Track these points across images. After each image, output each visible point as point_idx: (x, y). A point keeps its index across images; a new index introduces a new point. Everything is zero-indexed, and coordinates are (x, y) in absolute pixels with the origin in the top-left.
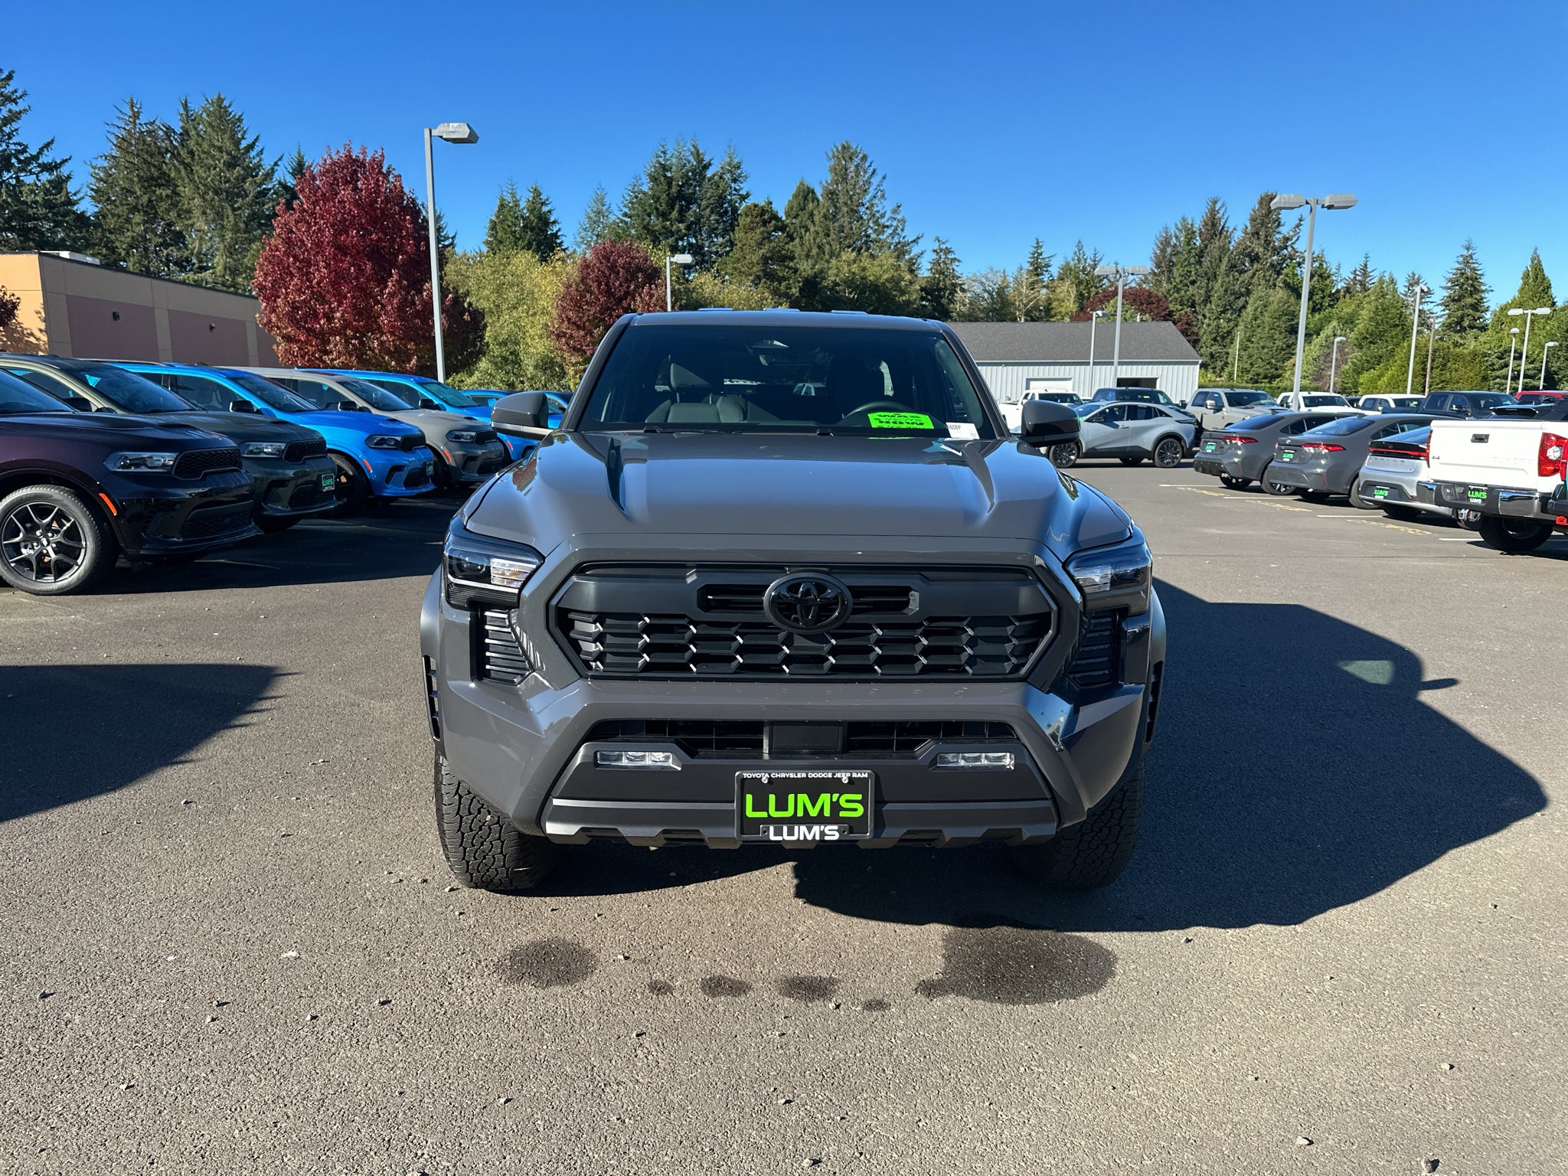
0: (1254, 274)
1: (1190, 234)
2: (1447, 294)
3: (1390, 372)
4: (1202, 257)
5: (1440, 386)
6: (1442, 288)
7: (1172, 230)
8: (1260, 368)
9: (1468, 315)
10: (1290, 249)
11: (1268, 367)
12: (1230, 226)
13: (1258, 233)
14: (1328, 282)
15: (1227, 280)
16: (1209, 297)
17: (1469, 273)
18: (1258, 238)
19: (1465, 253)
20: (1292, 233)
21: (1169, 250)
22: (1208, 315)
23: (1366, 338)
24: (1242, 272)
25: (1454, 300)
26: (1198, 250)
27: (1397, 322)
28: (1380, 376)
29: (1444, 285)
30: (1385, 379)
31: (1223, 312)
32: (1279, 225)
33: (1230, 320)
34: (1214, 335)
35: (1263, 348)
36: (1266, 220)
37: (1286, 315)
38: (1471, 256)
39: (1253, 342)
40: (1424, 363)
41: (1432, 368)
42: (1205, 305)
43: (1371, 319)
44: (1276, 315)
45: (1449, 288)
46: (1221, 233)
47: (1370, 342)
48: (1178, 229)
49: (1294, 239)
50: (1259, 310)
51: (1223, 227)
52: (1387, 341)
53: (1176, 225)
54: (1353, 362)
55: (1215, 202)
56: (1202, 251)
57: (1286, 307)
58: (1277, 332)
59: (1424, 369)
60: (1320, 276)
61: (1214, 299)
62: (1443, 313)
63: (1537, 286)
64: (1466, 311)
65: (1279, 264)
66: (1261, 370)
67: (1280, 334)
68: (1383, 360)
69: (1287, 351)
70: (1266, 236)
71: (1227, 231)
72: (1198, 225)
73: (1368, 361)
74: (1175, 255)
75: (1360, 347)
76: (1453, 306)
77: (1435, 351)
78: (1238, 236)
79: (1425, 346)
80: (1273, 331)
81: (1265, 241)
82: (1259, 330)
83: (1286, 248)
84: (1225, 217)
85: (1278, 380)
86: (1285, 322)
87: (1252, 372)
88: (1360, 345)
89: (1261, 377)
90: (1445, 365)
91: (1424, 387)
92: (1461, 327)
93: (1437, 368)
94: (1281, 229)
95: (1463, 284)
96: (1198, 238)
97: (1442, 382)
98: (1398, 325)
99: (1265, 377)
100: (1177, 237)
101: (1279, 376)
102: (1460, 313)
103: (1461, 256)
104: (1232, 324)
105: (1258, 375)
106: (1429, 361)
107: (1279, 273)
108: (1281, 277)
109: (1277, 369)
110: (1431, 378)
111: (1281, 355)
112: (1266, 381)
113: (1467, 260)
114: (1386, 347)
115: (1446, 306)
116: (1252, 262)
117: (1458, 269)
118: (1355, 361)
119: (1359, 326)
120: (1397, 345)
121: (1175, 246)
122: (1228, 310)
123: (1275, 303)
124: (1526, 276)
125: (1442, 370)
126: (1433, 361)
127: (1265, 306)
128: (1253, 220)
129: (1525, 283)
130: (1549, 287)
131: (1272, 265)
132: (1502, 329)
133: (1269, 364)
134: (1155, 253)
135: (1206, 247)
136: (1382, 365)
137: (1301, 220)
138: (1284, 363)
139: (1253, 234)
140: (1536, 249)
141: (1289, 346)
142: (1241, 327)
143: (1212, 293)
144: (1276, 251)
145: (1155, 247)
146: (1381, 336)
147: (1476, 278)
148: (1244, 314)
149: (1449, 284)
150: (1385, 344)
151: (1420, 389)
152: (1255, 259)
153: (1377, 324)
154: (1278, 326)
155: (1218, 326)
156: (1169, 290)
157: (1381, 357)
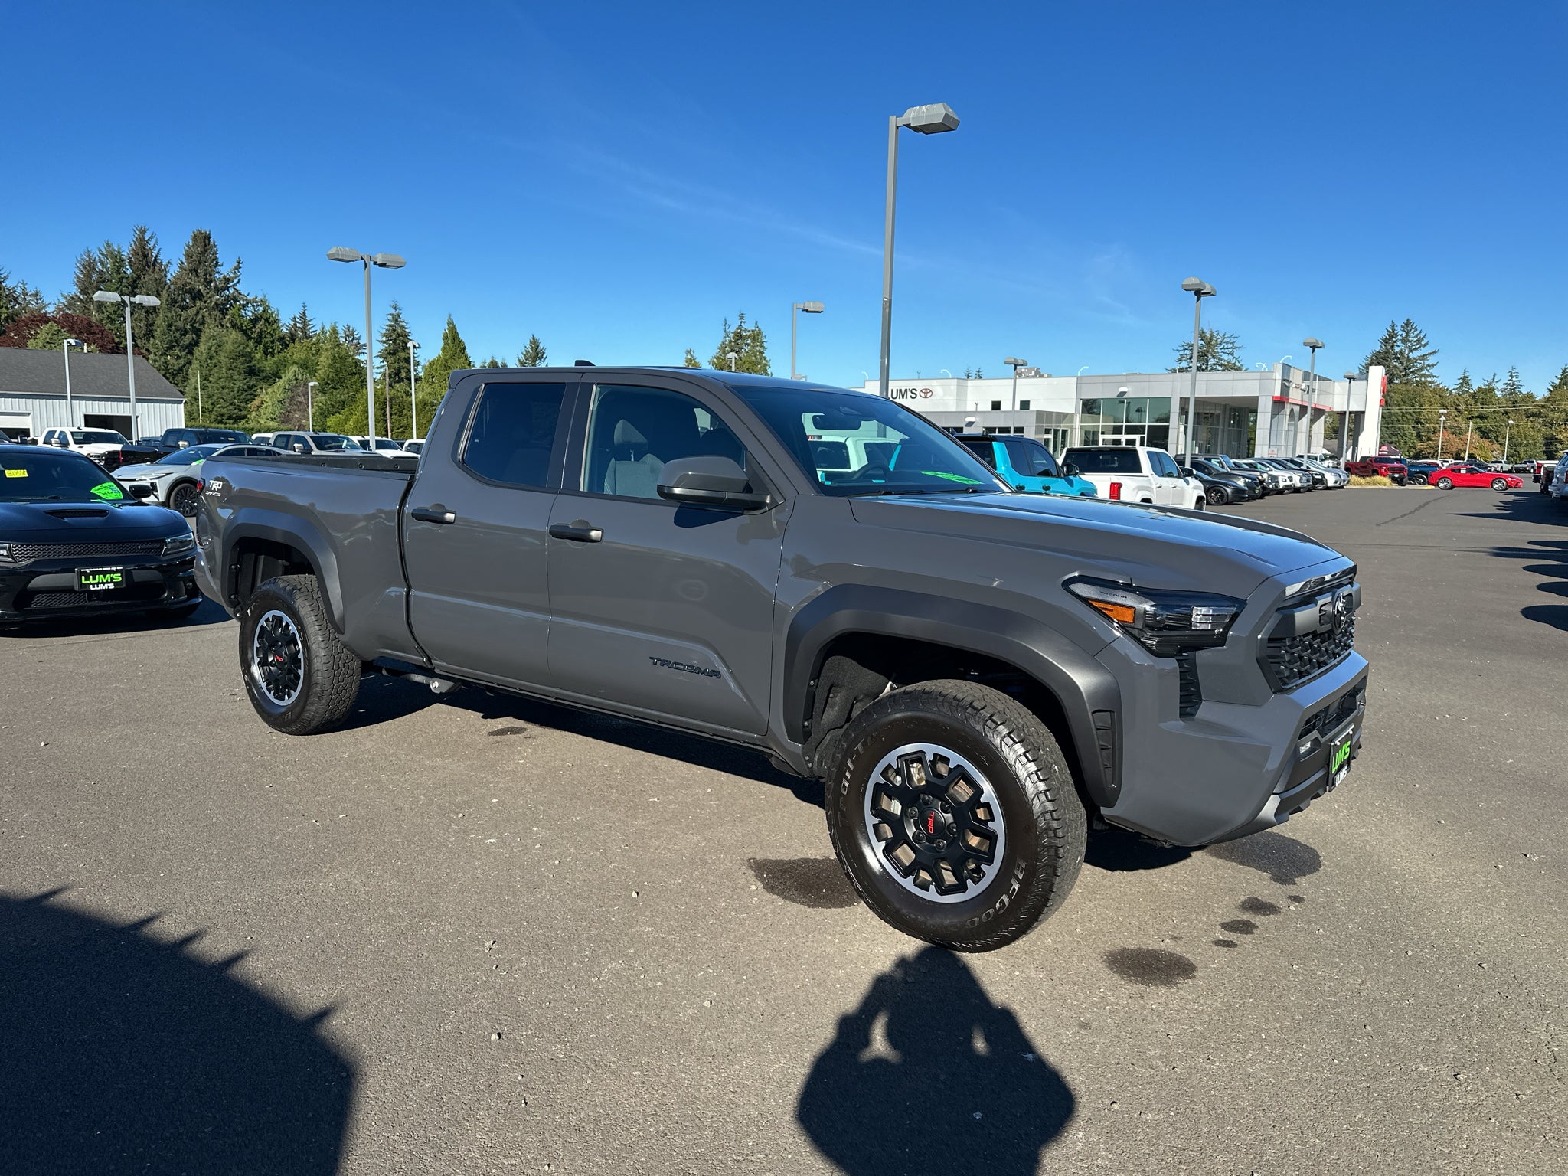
0: (198, 312)
1: (119, 263)
2: (384, 348)
3: (354, 417)
4: (136, 287)
5: (400, 430)
6: (379, 341)
7: (96, 255)
8: (222, 408)
9: (404, 368)
10: (232, 291)
11: (231, 407)
12: (164, 258)
13: (196, 271)
14: (275, 327)
15: (169, 315)
16: (151, 331)
17: (399, 330)
18: (197, 276)
19: (393, 312)
20: (232, 275)
21: (95, 276)
22: (152, 350)
23: (327, 383)
24: (185, 308)
25: (390, 354)
26: (130, 280)
27: (354, 371)
28: (346, 420)
29: (380, 339)
30: (351, 423)
31: (171, 348)
32: (217, 264)
33: (179, 357)
34: (164, 372)
35: (223, 388)
36: (203, 258)
37: (243, 356)
38: (398, 315)
39: (210, 382)
40: (384, 409)
41: (391, 414)
42: (148, 340)
43: (330, 366)
44: (233, 355)
45: (384, 342)
46: (154, 265)
47: (332, 388)
48: (102, 254)
49: (236, 281)
50: (213, 349)
51: (156, 259)
52: (347, 388)
53: (100, 250)
54: (318, 406)
55: (143, 232)
56: (135, 281)
57: (241, 348)
58: (236, 373)
59: (385, 415)
60: (267, 320)
61: (158, 332)
62: (382, 364)
63: (454, 344)
64: (402, 364)
65: (223, 304)
66: (224, 411)
67: (240, 374)
68: (347, 405)
69: (249, 392)
70: (206, 275)
71: (161, 264)
72: (126, 252)
73: (333, 406)
74: (103, 282)
75: (324, 392)
76: (391, 359)
77: (391, 399)
78: (173, 271)
79: (382, 393)
80: (231, 371)
81: (206, 279)
82: (216, 369)
83: (227, 288)
84: (157, 248)
85: (244, 421)
86: (242, 364)
87: (214, 412)
88: (323, 390)
89: (225, 418)
90: (401, 412)
91: (387, 431)
92: (399, 377)
93: (396, 414)
94: (220, 269)
95: (395, 339)
96: (128, 267)
97: (402, 427)
98: (356, 374)
99: (230, 418)
100: (102, 264)
101: (244, 417)
102: (397, 365)
103: (391, 314)
104: (182, 361)
105: (222, 415)
106: (388, 408)
107: (224, 314)
108: (227, 317)
109: (241, 410)
110: (392, 423)
111: (243, 397)
112: (231, 421)
113: (396, 319)
114: (348, 393)
115: (384, 358)
116: (193, 299)
117: (390, 326)
118: (320, 405)
119: (320, 372)
120: (357, 391)
121: (101, 272)
122: (174, 346)
123: (229, 343)
124: (445, 338)
125: (399, 416)
126: (391, 408)
127: (220, 346)
128: (188, 256)
129: (446, 344)
130: (464, 349)
131: (217, 305)
132: (433, 382)
133: (231, 404)
134: (78, 277)
135: (139, 277)
136: (345, 410)
137: (239, 263)
138: (247, 404)
139: (190, 270)
140: (450, 315)
141: (250, 388)
142: (195, 365)
143: (154, 328)
144: (218, 290)
145: (77, 271)
146: (341, 382)
147: (406, 336)
148: (196, 351)
149: (384, 339)
150: (346, 391)
151: (384, 433)
152: (197, 296)
153: (336, 371)
154: (236, 367)
155: (166, 363)
156: (102, 320)
157: (344, 402)
